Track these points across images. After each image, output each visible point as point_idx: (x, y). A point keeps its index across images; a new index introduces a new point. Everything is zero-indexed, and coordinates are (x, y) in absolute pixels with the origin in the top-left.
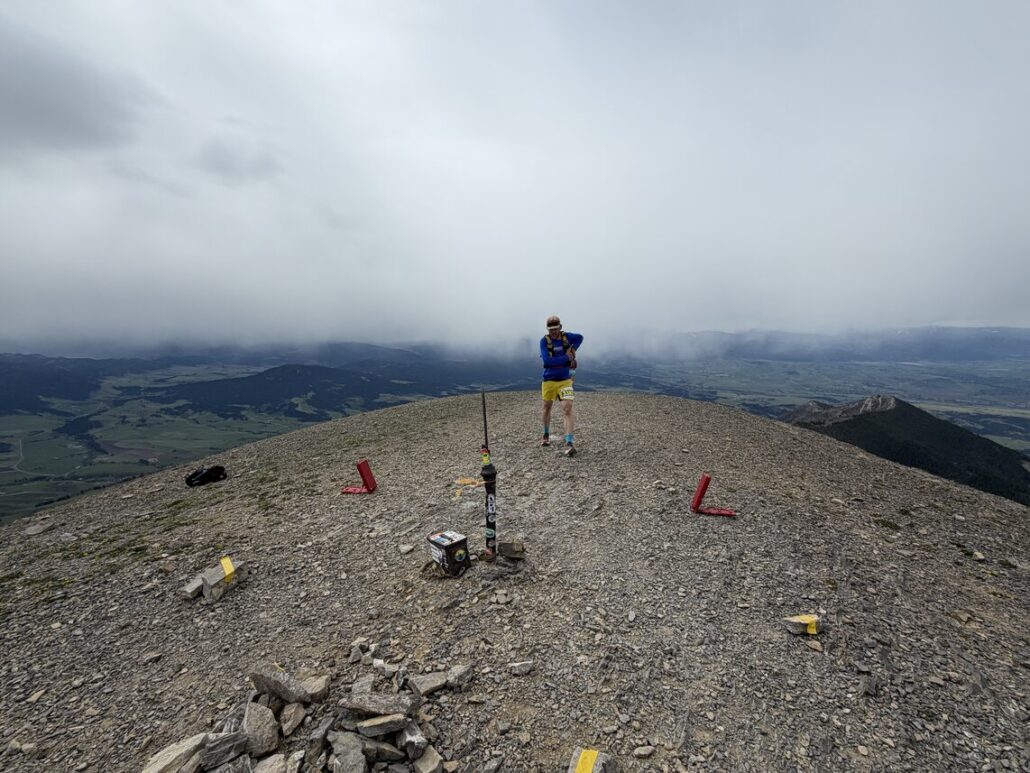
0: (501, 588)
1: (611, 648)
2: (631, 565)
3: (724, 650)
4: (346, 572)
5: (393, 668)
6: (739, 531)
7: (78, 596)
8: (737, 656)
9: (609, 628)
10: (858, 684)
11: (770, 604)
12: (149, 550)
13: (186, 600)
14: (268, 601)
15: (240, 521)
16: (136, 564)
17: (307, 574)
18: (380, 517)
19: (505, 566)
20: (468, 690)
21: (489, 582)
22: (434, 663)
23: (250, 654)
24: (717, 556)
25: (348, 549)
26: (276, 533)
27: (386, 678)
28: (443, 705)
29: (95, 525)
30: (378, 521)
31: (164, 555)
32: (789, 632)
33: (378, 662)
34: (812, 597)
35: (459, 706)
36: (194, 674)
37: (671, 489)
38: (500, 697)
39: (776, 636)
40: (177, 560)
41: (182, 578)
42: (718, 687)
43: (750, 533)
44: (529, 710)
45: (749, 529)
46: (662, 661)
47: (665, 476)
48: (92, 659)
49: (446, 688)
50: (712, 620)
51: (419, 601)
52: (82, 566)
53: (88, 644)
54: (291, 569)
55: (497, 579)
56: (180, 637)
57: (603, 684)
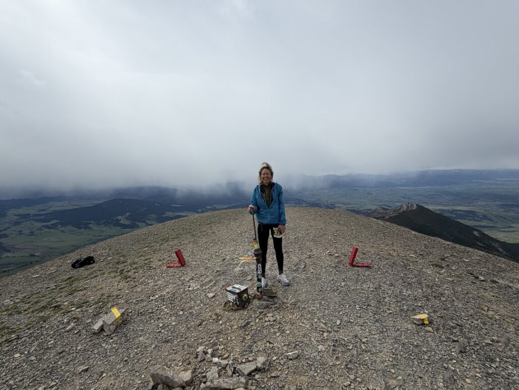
0: (269, 313)
1: (334, 340)
2: (329, 295)
3: (388, 336)
4: (182, 310)
5: (224, 362)
6: (374, 274)
7: (26, 336)
8: (395, 338)
9: (330, 329)
10: (455, 347)
11: (402, 310)
12: (62, 307)
13: (95, 334)
14: (142, 330)
15: (113, 286)
16: (57, 315)
17: (160, 313)
18: (192, 279)
19: (268, 301)
20: (268, 370)
21: (262, 310)
22: (246, 357)
23: (140, 362)
24: (369, 288)
25: (179, 298)
26: (136, 292)
27: (223, 368)
28: (258, 380)
29: (22, 294)
30: (191, 281)
31: (73, 309)
32: (415, 324)
33: (216, 360)
34: (419, 305)
35: (266, 380)
36: (110, 376)
37: (336, 255)
38: (286, 372)
39: (409, 326)
40: (82, 311)
41: (88, 322)
42: (391, 355)
43: (380, 274)
44: (302, 377)
45: (379, 273)
46: (360, 344)
47: (331, 248)
48: (46, 374)
49: (257, 370)
50: (377, 321)
51: (228, 324)
52: (23, 319)
53: (41, 365)
54: (150, 311)
55: (266, 308)
56: (96, 355)
57: (336, 360)
